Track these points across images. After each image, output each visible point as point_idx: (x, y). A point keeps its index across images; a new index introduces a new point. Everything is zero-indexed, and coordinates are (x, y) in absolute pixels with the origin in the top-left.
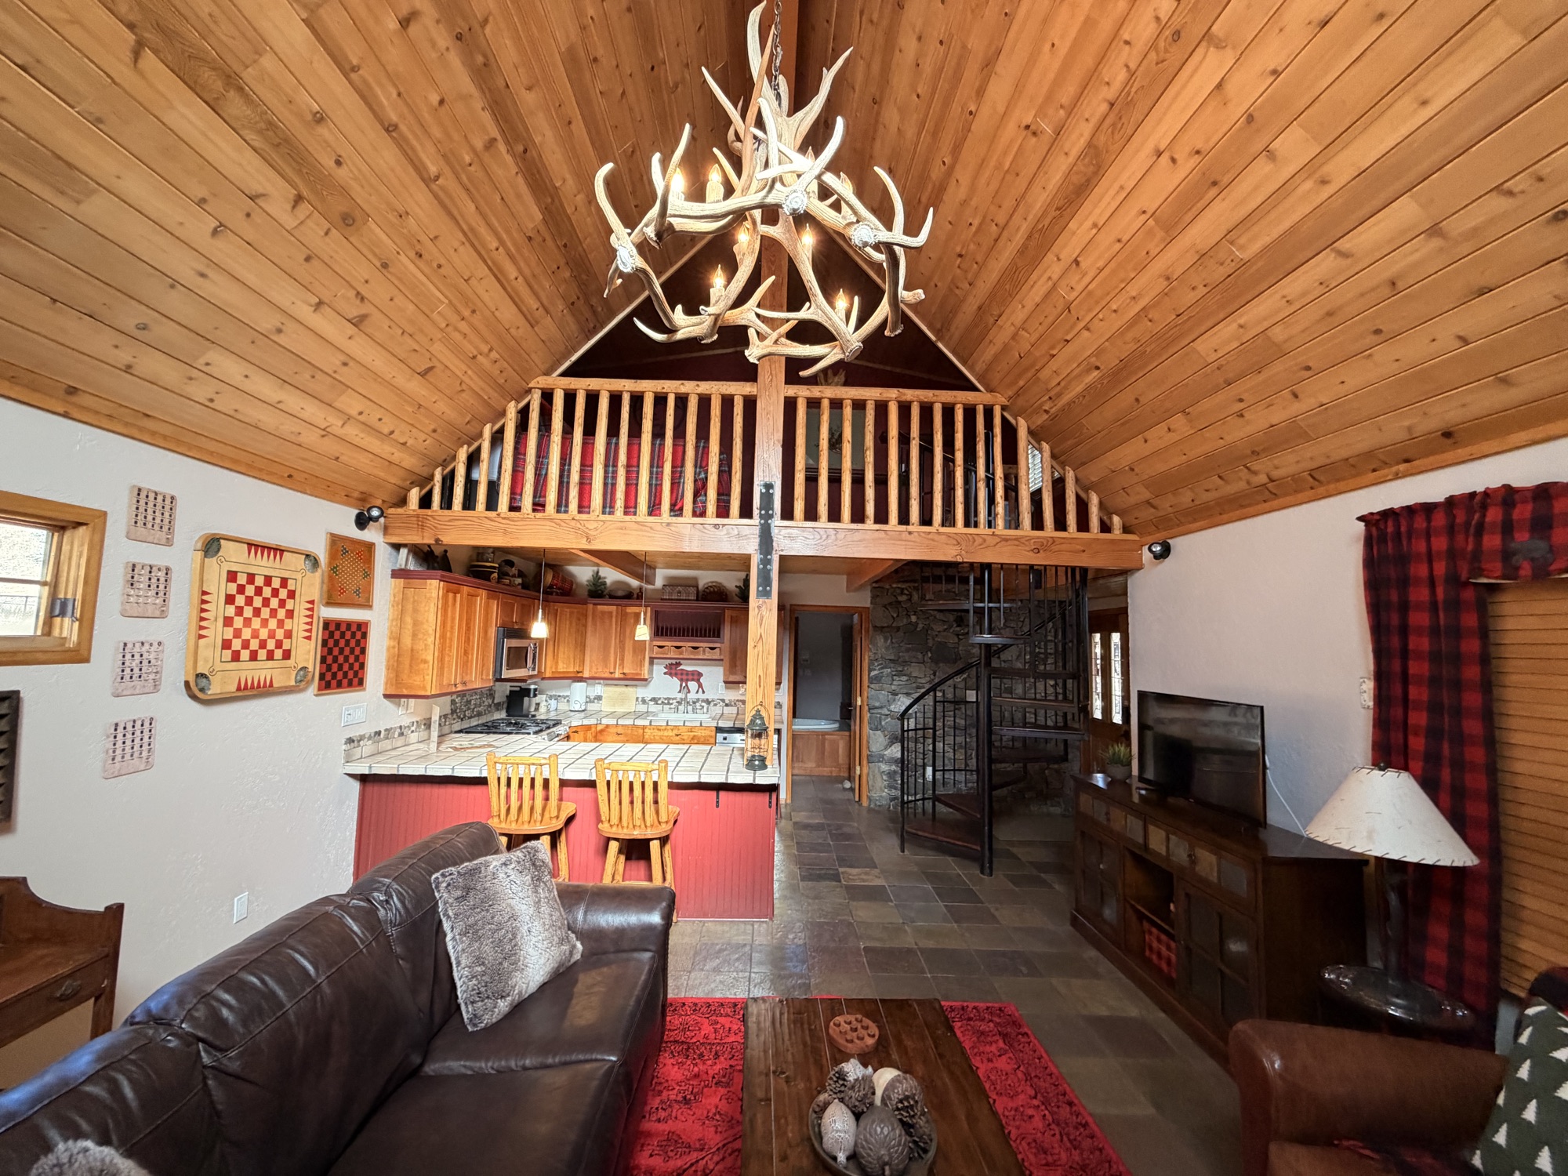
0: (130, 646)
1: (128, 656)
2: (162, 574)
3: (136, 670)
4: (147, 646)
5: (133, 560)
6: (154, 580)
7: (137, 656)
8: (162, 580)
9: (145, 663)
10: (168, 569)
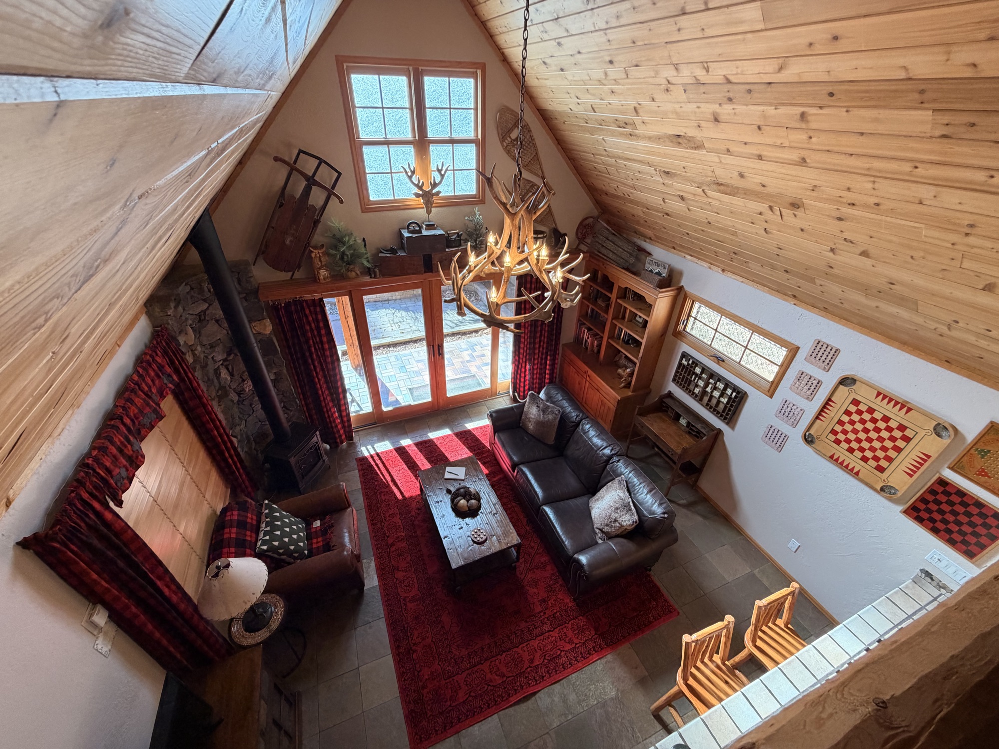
0: (788, 402)
1: (786, 406)
2: (815, 382)
3: (787, 413)
4: (795, 407)
5: (804, 370)
6: (810, 383)
7: (789, 408)
8: (814, 385)
9: (792, 413)
10: (819, 381)
